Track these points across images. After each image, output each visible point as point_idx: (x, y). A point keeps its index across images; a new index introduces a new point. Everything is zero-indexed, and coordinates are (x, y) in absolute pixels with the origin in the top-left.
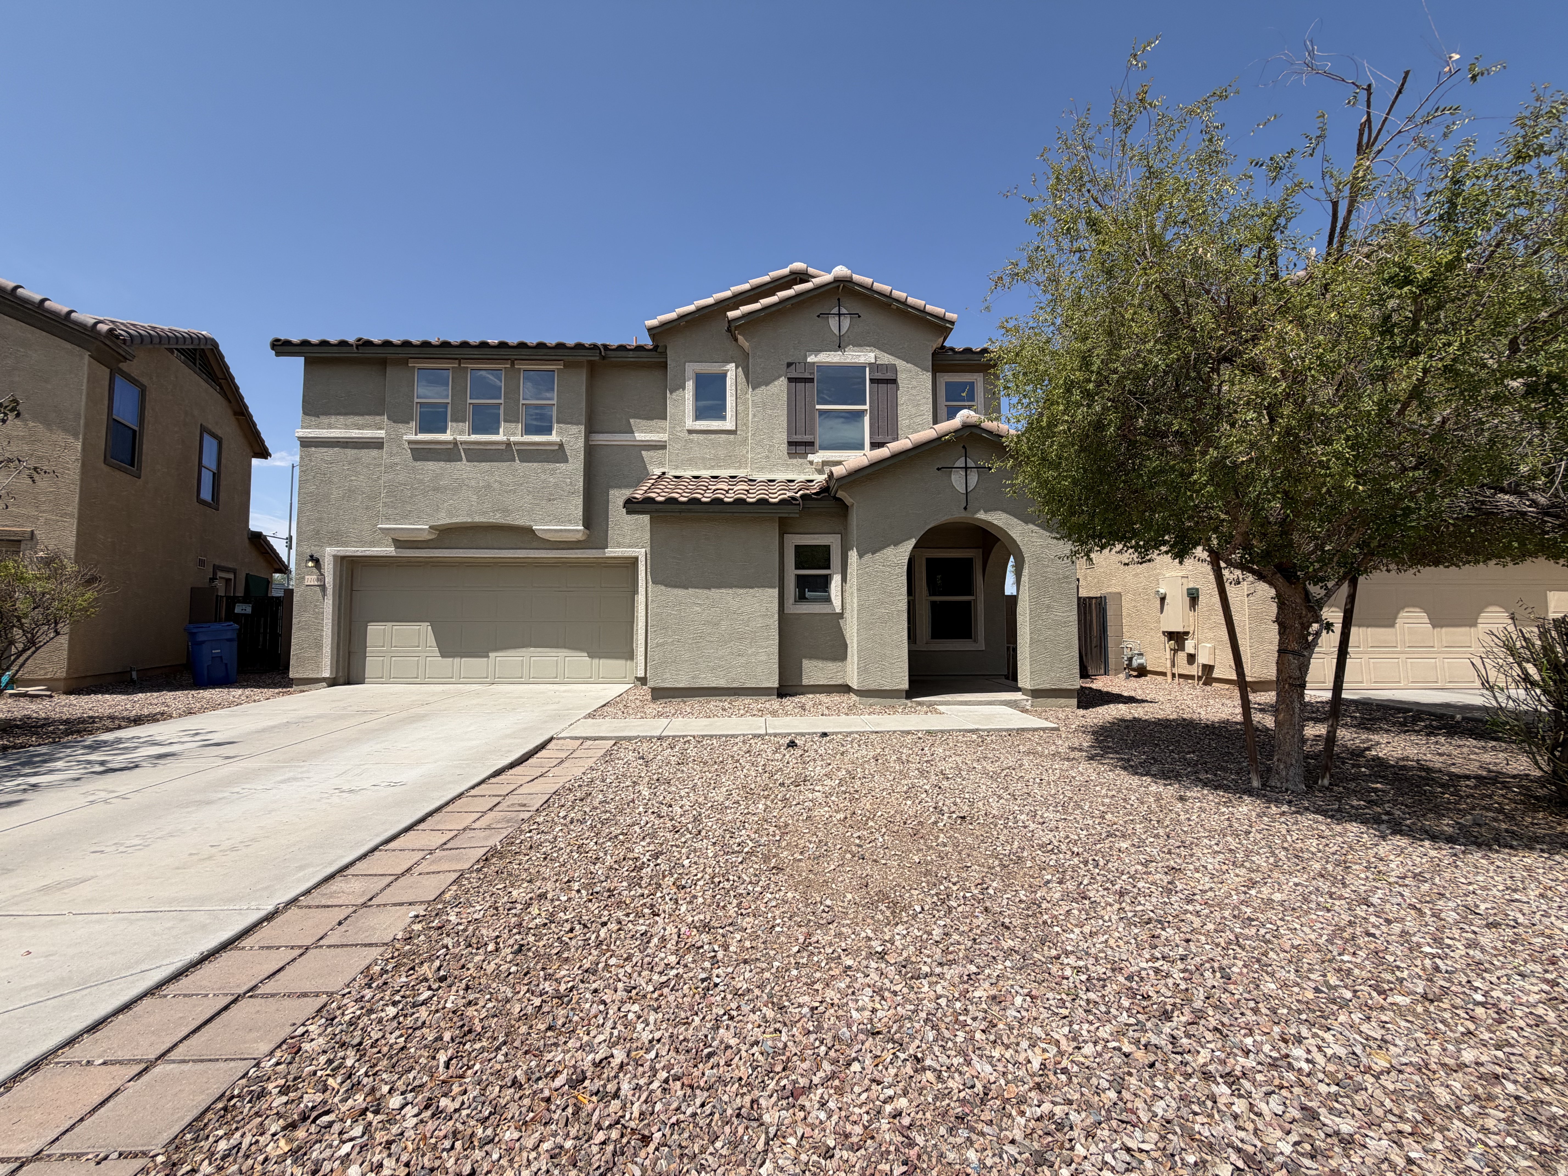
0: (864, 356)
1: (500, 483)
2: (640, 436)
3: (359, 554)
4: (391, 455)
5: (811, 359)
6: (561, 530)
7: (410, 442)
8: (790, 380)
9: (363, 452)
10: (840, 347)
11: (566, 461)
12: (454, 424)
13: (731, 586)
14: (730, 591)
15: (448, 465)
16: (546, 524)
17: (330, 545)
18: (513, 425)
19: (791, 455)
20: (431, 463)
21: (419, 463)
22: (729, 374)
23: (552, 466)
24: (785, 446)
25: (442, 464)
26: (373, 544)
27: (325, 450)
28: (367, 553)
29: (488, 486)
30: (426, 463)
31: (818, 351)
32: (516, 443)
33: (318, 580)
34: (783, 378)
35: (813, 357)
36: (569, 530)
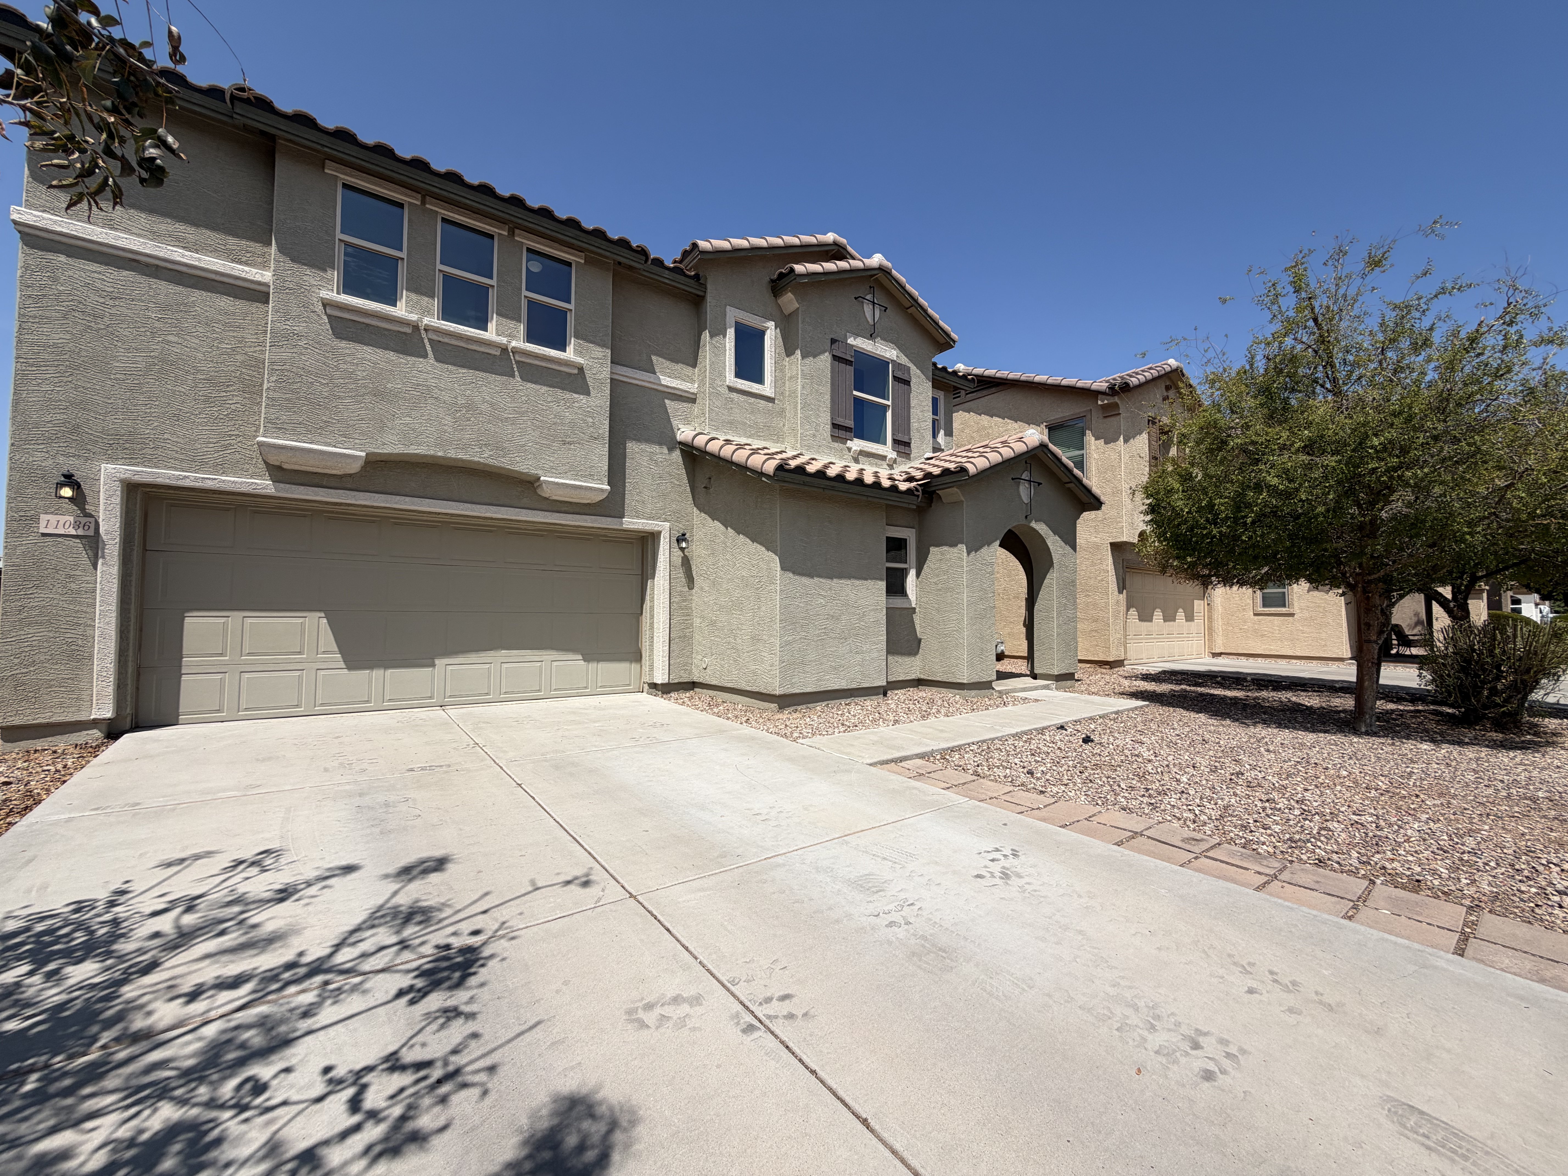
0: (888, 352)
1: (492, 405)
2: (666, 381)
3: (187, 483)
4: (286, 316)
5: (851, 341)
6: (580, 487)
7: (326, 304)
8: (835, 358)
9: (197, 296)
10: (871, 337)
11: (587, 393)
12: (414, 296)
13: (849, 577)
14: (849, 582)
15: (403, 359)
16: (560, 475)
17: (112, 459)
18: (512, 324)
19: (834, 438)
20: (369, 349)
21: (343, 344)
22: (768, 333)
23: (568, 395)
24: (829, 427)
25: (391, 355)
26: (220, 467)
27: (95, 267)
28: (209, 485)
29: (470, 406)
30: (359, 347)
31: (857, 335)
32: (515, 351)
33: (77, 525)
34: (827, 354)
35: (852, 339)
36: (591, 488)
